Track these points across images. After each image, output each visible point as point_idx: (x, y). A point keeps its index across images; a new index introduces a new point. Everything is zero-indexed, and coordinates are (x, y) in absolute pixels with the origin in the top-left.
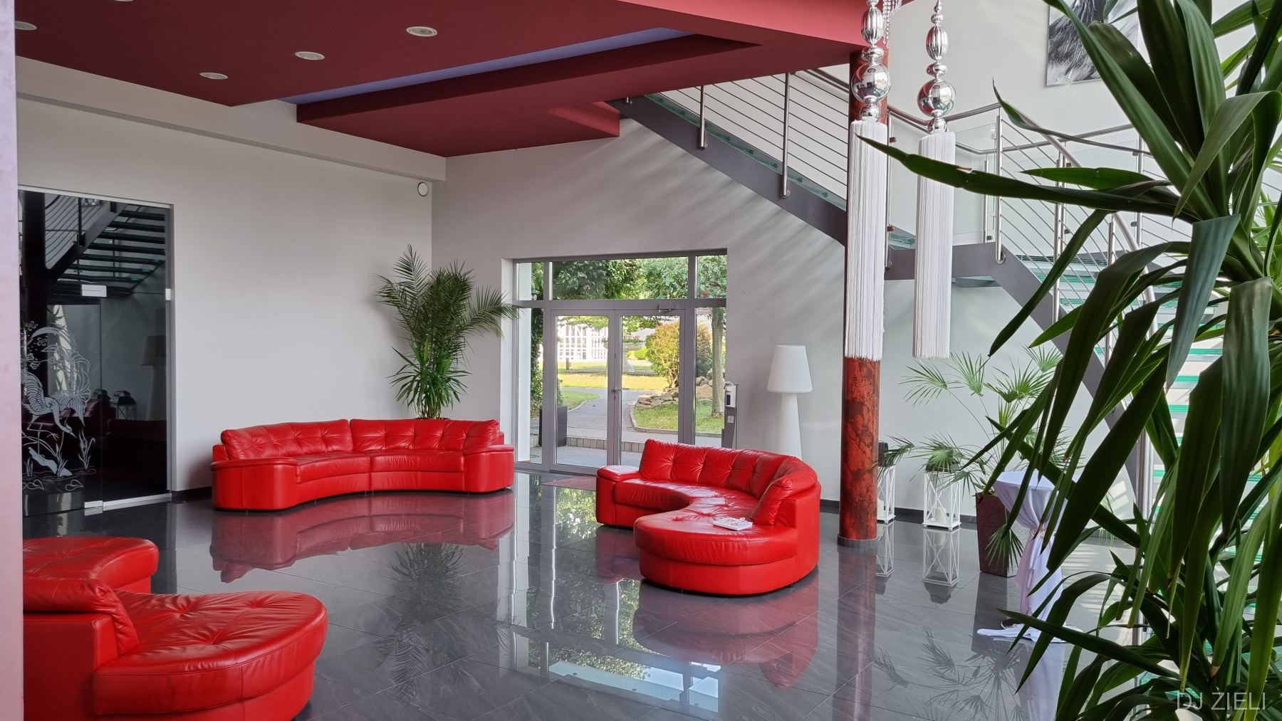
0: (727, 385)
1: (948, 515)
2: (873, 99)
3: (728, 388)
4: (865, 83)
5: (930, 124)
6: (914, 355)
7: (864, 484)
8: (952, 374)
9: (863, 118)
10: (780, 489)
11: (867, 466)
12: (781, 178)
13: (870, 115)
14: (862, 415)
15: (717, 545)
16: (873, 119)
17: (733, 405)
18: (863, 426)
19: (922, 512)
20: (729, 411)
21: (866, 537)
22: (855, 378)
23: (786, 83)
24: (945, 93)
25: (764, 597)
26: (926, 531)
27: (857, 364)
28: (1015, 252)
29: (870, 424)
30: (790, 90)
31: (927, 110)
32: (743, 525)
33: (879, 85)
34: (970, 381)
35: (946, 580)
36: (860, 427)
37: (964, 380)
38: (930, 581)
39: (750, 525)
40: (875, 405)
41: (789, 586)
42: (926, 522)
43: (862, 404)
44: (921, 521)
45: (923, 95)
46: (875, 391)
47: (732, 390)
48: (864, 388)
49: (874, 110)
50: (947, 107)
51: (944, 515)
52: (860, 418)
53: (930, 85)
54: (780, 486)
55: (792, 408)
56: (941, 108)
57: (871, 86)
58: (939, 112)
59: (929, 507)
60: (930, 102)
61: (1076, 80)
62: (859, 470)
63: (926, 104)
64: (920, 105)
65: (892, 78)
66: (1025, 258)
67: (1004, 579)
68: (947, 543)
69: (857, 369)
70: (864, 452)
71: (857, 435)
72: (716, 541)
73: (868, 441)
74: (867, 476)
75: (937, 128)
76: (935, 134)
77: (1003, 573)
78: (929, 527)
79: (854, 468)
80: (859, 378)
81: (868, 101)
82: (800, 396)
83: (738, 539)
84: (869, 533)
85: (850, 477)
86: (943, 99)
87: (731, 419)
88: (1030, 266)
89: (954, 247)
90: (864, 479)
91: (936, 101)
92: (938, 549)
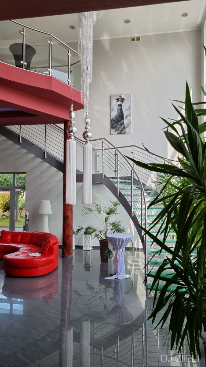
0: (26, 212)
1: (90, 246)
2: (72, 134)
3: (27, 213)
4: (70, 130)
5: (86, 142)
6: (83, 203)
7: (69, 240)
8: (93, 208)
9: (70, 139)
10: (49, 243)
11: (70, 234)
12: (44, 153)
13: (71, 138)
14: (69, 220)
15: (31, 262)
16: (72, 140)
17: (28, 218)
18: (69, 223)
19: (83, 246)
20: (26, 220)
21: (70, 255)
22: (67, 210)
23: (46, 127)
24: (89, 134)
25: (45, 276)
26: (84, 251)
27: (67, 206)
28: (108, 176)
29: (71, 222)
30: (47, 129)
31: (85, 138)
32: (38, 255)
33: (74, 131)
34: (98, 210)
35: (89, 265)
36: (68, 223)
37: (96, 210)
38: (85, 265)
39: (40, 255)
40: (72, 217)
41: (52, 272)
42: (84, 249)
43: (69, 217)
44: (83, 249)
45: (84, 134)
46: (72, 213)
47: (27, 214)
48: (69, 212)
49: (73, 137)
50: (90, 138)
51: (88, 247)
52: (68, 221)
53: (86, 132)
54: (49, 242)
55: (46, 219)
56: (88, 138)
57: (72, 131)
58: (88, 139)
59: (84, 245)
60: (86, 136)
61: (117, 134)
62: (68, 236)
63: (85, 137)
64: (83, 137)
65: (77, 129)
66: (110, 178)
67: (107, 263)
68: (90, 254)
69: (67, 207)
70: (69, 231)
71: (67, 226)
72: (31, 260)
73: (70, 227)
74: (70, 237)
75: (88, 143)
76: (87, 145)
77: (107, 262)
78: (85, 250)
79: (66, 235)
80: (68, 210)
81: (71, 135)
82: (49, 215)
83: (38, 259)
84: (70, 253)
85: (65, 238)
86: (89, 136)
87: (27, 222)
88: (111, 180)
89: (92, 174)
90: (69, 238)
91: (87, 136)
92: (87, 256)
